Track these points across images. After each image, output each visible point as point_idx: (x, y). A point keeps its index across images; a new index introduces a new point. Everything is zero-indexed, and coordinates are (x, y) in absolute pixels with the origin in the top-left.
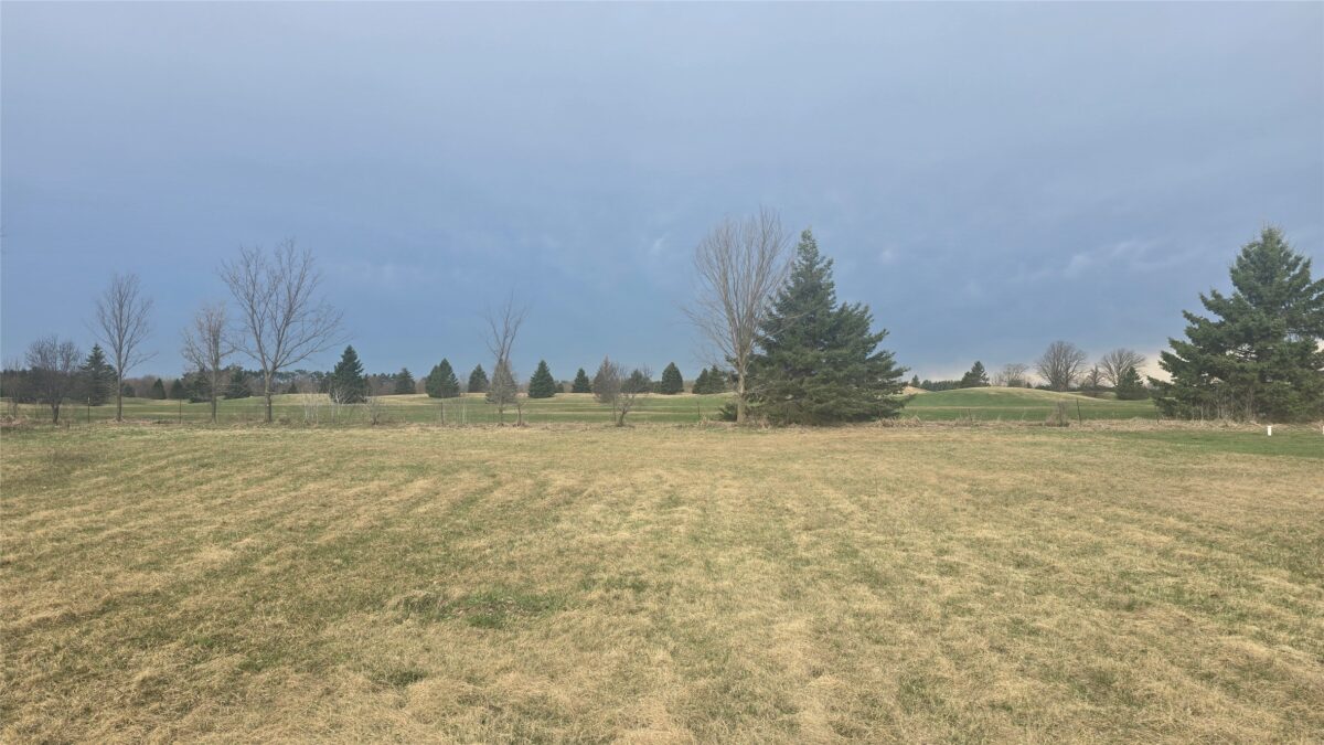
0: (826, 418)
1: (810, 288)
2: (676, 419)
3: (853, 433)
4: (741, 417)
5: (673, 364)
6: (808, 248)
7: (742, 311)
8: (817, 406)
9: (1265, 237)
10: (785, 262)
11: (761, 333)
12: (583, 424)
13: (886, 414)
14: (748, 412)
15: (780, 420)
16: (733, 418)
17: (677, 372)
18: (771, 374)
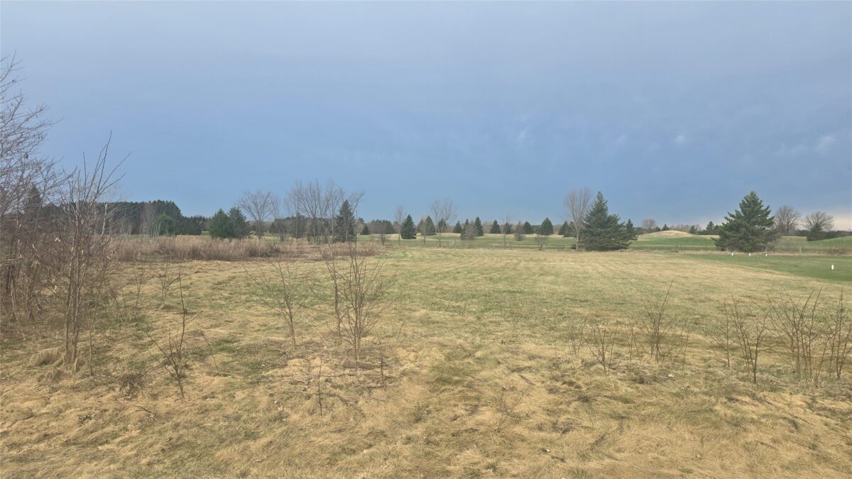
0: (603, 249)
1: (600, 209)
2: (557, 248)
3: (611, 253)
4: (577, 248)
5: (547, 219)
6: (600, 197)
7: (578, 217)
8: (600, 245)
9: (751, 194)
10: (593, 201)
11: (585, 222)
12: (529, 250)
13: (622, 248)
14: (579, 247)
15: (589, 249)
16: (575, 248)
17: (550, 223)
18: (587, 236)
